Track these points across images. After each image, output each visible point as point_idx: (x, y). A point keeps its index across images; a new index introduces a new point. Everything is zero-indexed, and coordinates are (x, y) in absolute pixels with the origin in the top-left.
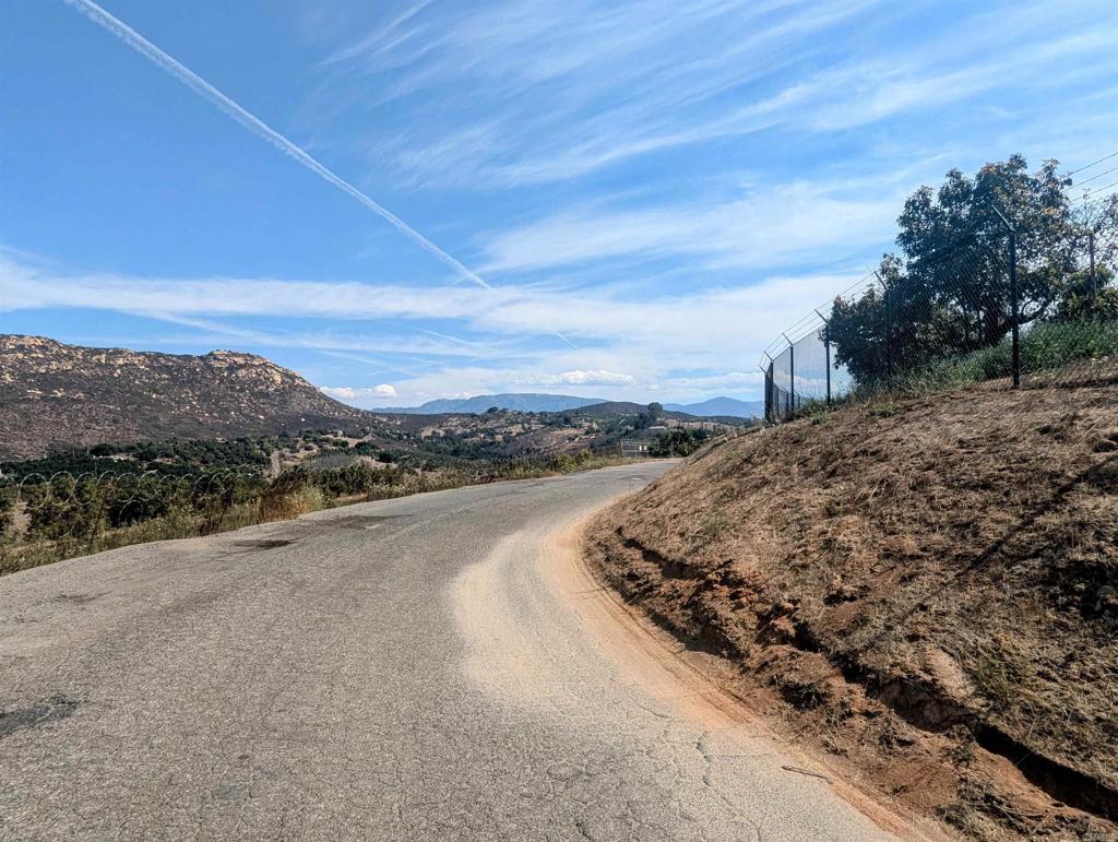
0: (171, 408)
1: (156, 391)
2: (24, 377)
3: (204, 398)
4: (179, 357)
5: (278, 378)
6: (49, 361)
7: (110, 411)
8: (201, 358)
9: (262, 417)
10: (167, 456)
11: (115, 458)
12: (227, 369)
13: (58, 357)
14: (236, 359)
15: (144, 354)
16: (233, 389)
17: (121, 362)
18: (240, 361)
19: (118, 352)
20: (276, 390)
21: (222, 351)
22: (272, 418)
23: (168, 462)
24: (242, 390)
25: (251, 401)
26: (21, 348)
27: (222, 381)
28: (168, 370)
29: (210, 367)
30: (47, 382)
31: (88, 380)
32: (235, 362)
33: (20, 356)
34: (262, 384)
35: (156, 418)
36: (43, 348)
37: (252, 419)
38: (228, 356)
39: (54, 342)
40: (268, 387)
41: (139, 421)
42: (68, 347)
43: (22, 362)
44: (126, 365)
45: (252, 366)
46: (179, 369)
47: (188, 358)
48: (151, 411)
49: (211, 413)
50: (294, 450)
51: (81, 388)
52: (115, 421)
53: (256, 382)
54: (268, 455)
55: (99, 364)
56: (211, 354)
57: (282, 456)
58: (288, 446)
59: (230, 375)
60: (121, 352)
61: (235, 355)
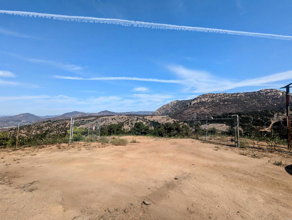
0: (250, 104)
1: (246, 101)
2: (220, 100)
3: (259, 101)
4: (252, 92)
5: (281, 94)
6: (224, 97)
7: (235, 106)
8: (258, 92)
9: (275, 104)
10: (244, 115)
11: (232, 115)
12: (265, 93)
13: (226, 96)
14: (267, 91)
15: (244, 93)
16: (267, 98)
17: (239, 95)
18: (269, 91)
19: (238, 93)
20: (280, 97)
21: (263, 89)
22: (279, 104)
23: (244, 116)
24: (269, 98)
25: (272, 100)
26: (220, 95)
27: (263, 97)
28: (250, 96)
29: (260, 94)
30: (224, 101)
31: (232, 100)
32: (267, 92)
33: (220, 97)
34: (276, 96)
35: (246, 107)
36: (224, 95)
37: (272, 105)
38: (265, 90)
39: (226, 93)
40: (278, 96)
41: (242, 107)
42: (228, 94)
43: (220, 98)
44: (240, 96)
45: (272, 92)
46: (252, 95)
47: (255, 92)
48: (245, 105)
49: (260, 104)
50: (283, 113)
51: (230, 102)
52: (236, 108)
53: (274, 96)
54: (274, 114)
55: (234, 96)
56: (261, 90)
57: (278, 115)
58: (281, 112)
59: (266, 95)
60: (239, 93)
61: (267, 90)
